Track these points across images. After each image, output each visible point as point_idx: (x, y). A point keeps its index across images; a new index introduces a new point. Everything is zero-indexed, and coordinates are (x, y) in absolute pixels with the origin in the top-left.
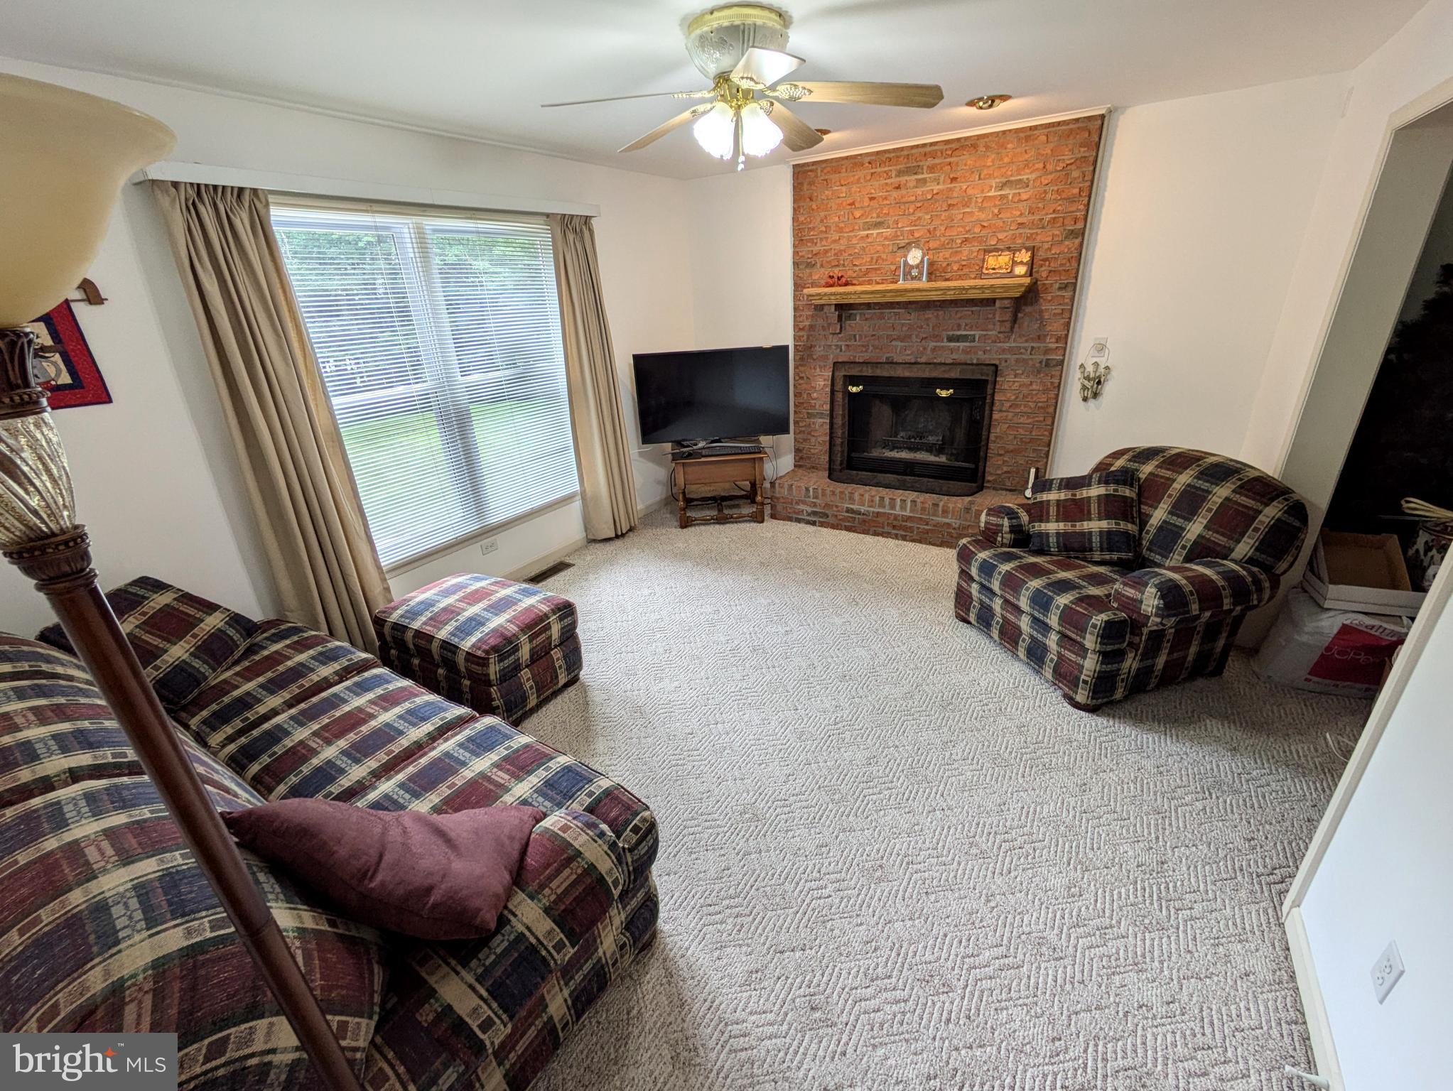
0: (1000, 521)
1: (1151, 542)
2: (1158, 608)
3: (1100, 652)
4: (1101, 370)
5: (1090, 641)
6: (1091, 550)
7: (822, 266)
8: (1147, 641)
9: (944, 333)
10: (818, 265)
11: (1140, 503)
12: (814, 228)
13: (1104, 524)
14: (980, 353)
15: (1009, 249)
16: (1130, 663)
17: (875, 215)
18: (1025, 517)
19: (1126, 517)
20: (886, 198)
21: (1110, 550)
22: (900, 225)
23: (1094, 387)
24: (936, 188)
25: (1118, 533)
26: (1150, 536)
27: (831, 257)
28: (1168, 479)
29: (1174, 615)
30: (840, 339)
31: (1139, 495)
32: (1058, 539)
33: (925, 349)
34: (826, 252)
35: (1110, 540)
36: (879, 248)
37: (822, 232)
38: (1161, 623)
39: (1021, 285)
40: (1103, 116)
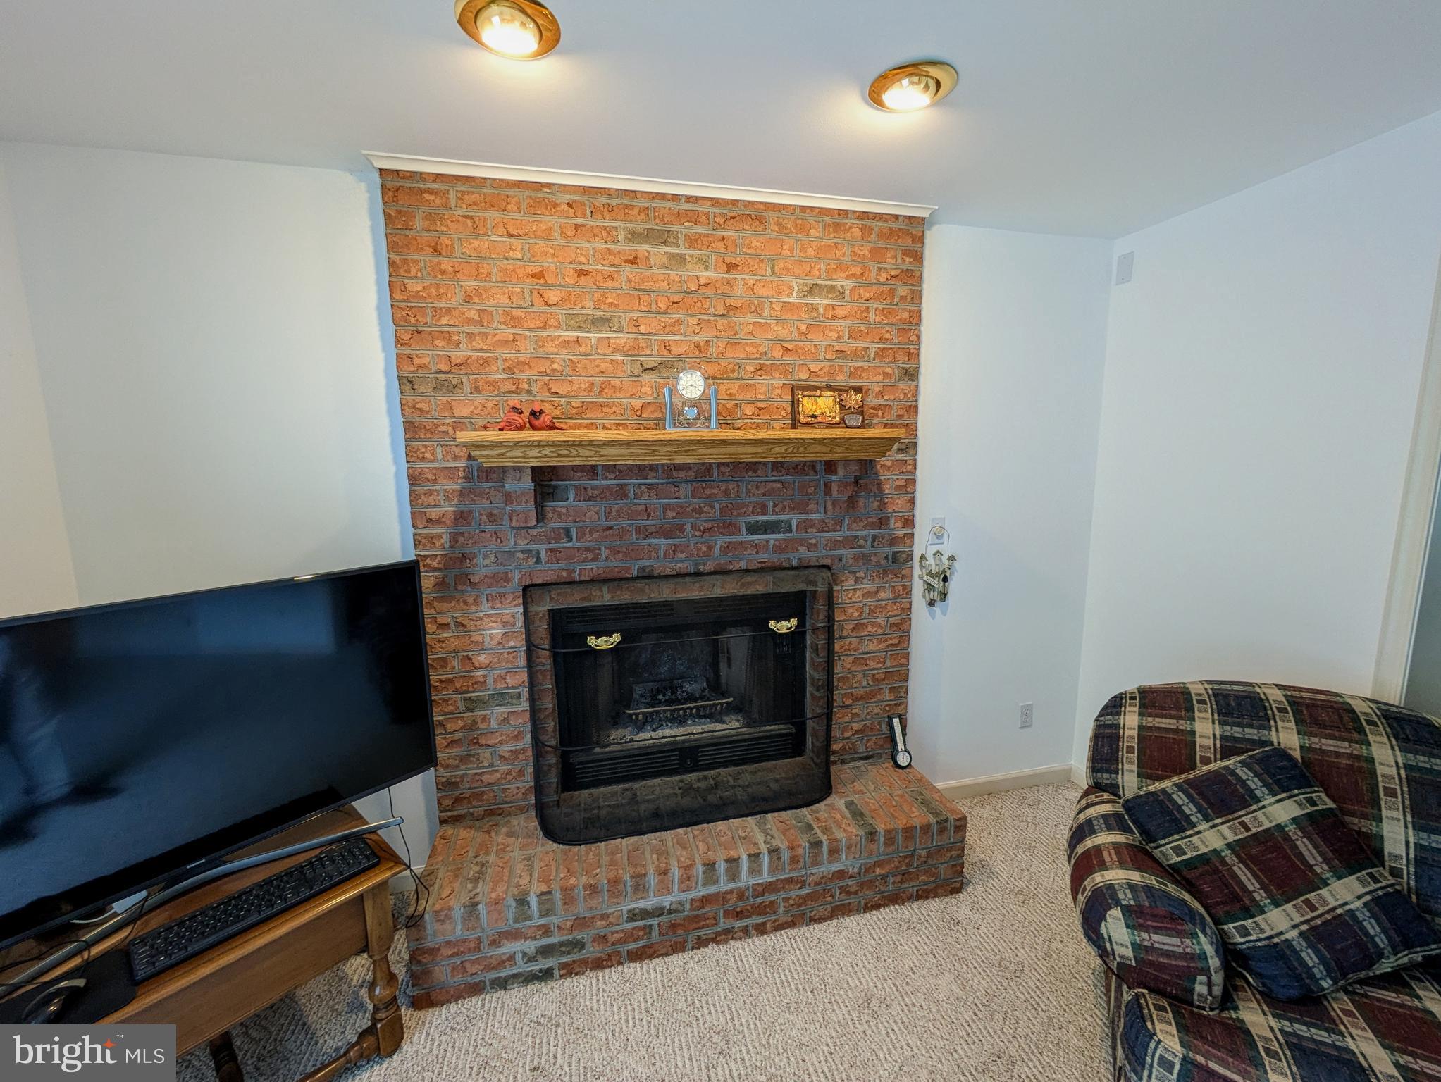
4: (944, 562)
7: (476, 390)
9: (741, 519)
10: (467, 389)
12: (449, 311)
14: (802, 549)
17: (590, 304)
20: (611, 277)
22: (643, 329)
23: (940, 585)
24: (705, 276)
27: (496, 372)
30: (534, 539)
33: (710, 548)
34: (485, 362)
36: (604, 366)
37: (469, 320)
40: (923, 221)
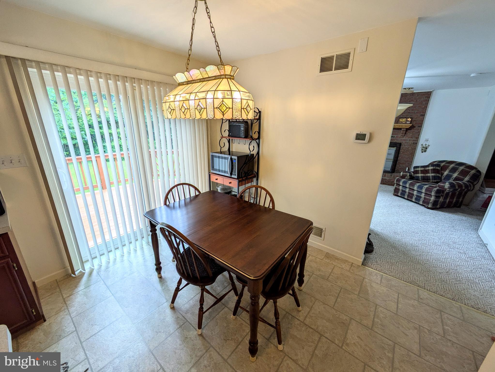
0: (407, 174)
1: (444, 178)
2: (449, 187)
3: (435, 196)
4: (427, 146)
5: (433, 194)
6: (430, 179)
8: (445, 195)
11: (441, 171)
13: (433, 174)
14: (396, 140)
15: (406, 118)
16: (441, 199)
18: (413, 174)
19: (438, 173)
21: (435, 180)
23: (425, 149)
25: (437, 176)
26: (444, 177)
28: (448, 166)
29: (452, 188)
31: (441, 169)
32: (421, 178)
35: (434, 178)
38: (449, 190)
39: (409, 126)
40: (431, 92)
